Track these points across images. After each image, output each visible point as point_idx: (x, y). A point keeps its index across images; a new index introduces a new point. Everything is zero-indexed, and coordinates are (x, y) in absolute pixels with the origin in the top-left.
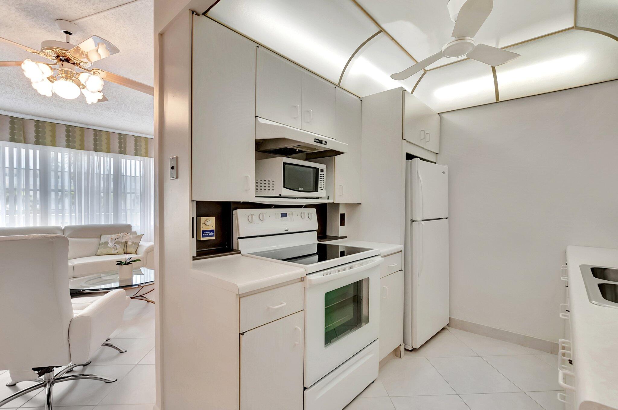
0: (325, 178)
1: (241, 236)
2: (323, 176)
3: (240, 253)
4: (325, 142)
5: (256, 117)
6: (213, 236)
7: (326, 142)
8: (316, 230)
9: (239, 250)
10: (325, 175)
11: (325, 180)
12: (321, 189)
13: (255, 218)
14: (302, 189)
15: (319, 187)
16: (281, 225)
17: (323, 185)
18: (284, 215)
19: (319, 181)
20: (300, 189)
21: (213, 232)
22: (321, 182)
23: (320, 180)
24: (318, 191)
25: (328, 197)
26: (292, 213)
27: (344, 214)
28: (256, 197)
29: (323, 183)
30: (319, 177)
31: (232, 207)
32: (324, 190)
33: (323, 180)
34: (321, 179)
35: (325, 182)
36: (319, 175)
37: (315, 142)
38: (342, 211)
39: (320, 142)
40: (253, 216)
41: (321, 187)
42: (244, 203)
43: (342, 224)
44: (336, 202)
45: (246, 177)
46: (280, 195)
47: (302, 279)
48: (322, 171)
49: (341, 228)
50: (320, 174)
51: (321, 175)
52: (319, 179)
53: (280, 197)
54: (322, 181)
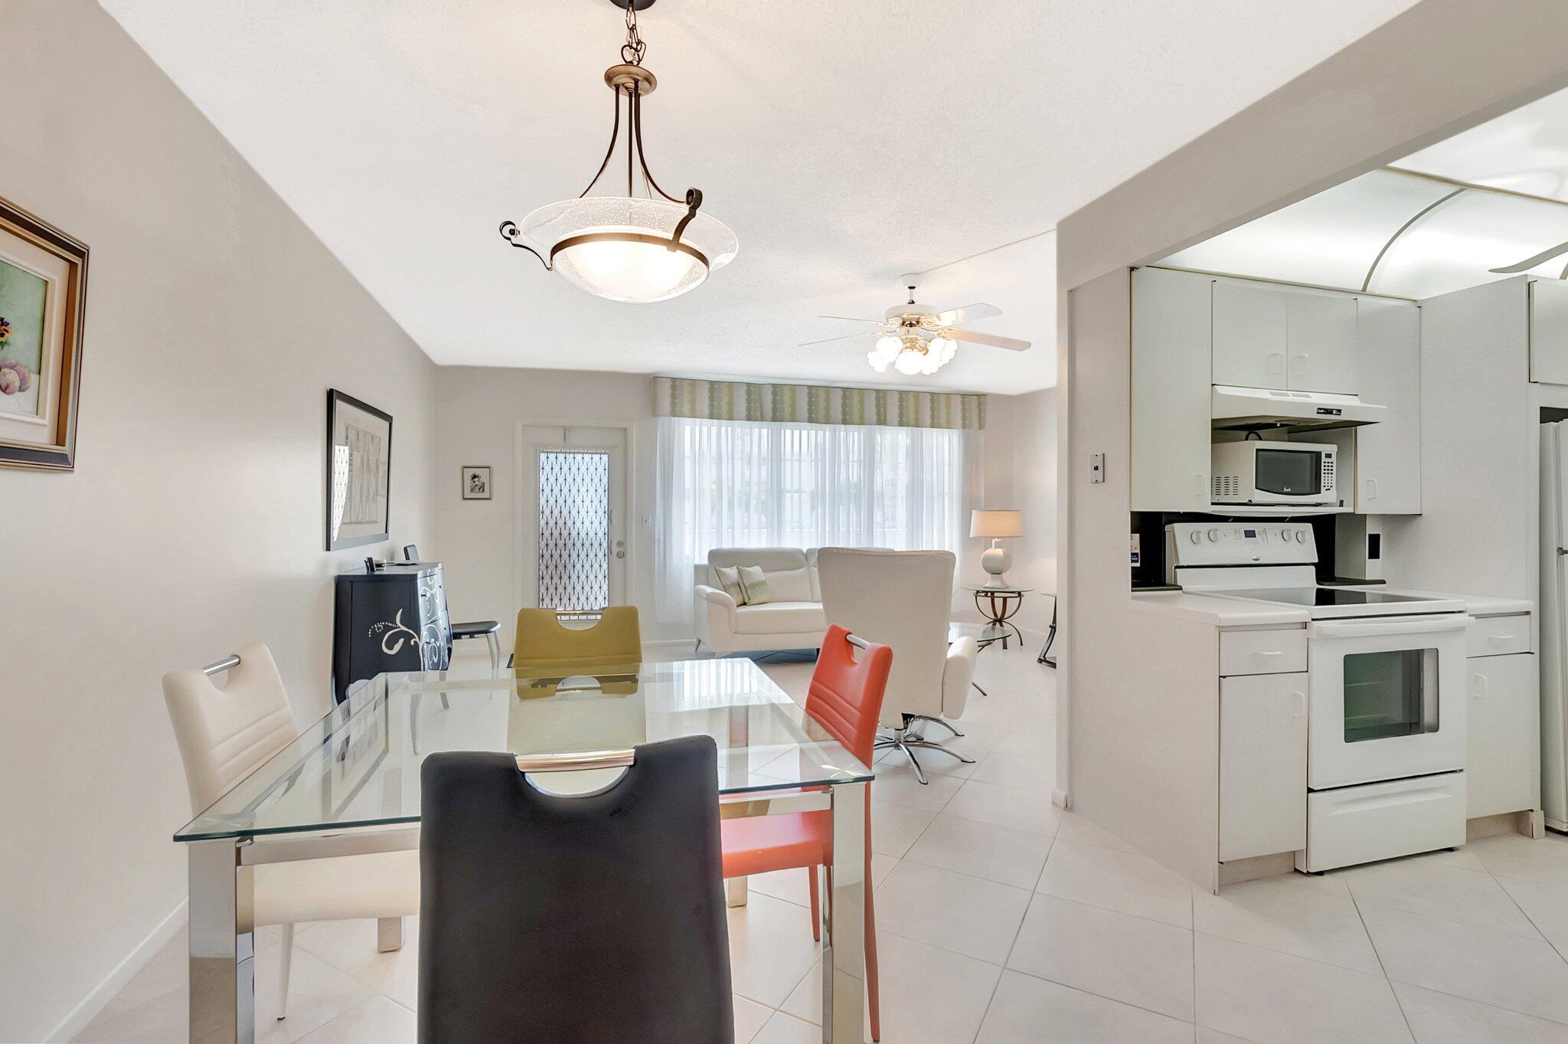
0: (1334, 468)
1: (1181, 564)
2: (1330, 464)
3: (1181, 589)
4: (1337, 410)
5: (1212, 385)
6: (1137, 561)
7: (1340, 411)
8: (1313, 564)
9: (1178, 584)
10: (1335, 463)
11: (1334, 472)
12: (1327, 488)
13: (1204, 537)
14: (1289, 490)
15: (1322, 484)
16: (1247, 550)
17: (1330, 482)
18: (1250, 534)
19: (1323, 475)
20: (1285, 490)
21: (1138, 557)
22: (1326, 475)
23: (1324, 473)
24: (1320, 493)
25: (1342, 502)
26: (1265, 531)
27: (1378, 536)
28: (1213, 504)
29: (1330, 479)
30: (1323, 468)
31: (1164, 520)
32: (1333, 491)
33: (1330, 472)
34: (1326, 472)
35: (1334, 476)
36: (1323, 464)
37: (1318, 413)
38: (1371, 529)
39: (1328, 412)
40: (1201, 535)
41: (1326, 484)
42: (1185, 514)
43: (1374, 553)
44: (1359, 511)
45: (1199, 476)
46: (1250, 501)
47: (1305, 625)
48: (1329, 456)
49: (1371, 563)
50: (1325, 462)
51: (1327, 464)
52: (1323, 471)
53: (1250, 504)
54: (1328, 473)
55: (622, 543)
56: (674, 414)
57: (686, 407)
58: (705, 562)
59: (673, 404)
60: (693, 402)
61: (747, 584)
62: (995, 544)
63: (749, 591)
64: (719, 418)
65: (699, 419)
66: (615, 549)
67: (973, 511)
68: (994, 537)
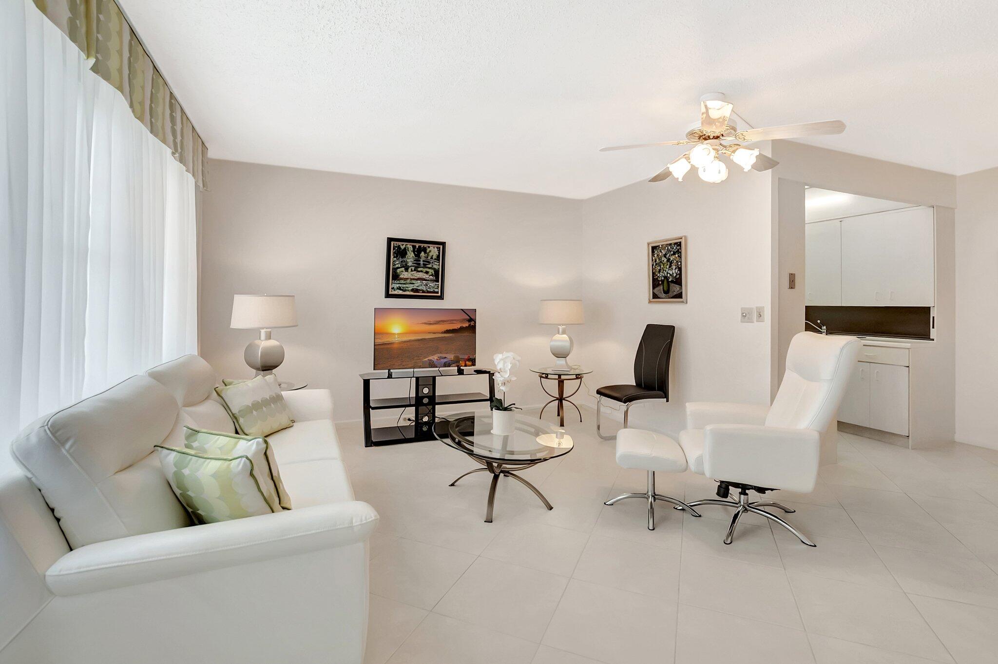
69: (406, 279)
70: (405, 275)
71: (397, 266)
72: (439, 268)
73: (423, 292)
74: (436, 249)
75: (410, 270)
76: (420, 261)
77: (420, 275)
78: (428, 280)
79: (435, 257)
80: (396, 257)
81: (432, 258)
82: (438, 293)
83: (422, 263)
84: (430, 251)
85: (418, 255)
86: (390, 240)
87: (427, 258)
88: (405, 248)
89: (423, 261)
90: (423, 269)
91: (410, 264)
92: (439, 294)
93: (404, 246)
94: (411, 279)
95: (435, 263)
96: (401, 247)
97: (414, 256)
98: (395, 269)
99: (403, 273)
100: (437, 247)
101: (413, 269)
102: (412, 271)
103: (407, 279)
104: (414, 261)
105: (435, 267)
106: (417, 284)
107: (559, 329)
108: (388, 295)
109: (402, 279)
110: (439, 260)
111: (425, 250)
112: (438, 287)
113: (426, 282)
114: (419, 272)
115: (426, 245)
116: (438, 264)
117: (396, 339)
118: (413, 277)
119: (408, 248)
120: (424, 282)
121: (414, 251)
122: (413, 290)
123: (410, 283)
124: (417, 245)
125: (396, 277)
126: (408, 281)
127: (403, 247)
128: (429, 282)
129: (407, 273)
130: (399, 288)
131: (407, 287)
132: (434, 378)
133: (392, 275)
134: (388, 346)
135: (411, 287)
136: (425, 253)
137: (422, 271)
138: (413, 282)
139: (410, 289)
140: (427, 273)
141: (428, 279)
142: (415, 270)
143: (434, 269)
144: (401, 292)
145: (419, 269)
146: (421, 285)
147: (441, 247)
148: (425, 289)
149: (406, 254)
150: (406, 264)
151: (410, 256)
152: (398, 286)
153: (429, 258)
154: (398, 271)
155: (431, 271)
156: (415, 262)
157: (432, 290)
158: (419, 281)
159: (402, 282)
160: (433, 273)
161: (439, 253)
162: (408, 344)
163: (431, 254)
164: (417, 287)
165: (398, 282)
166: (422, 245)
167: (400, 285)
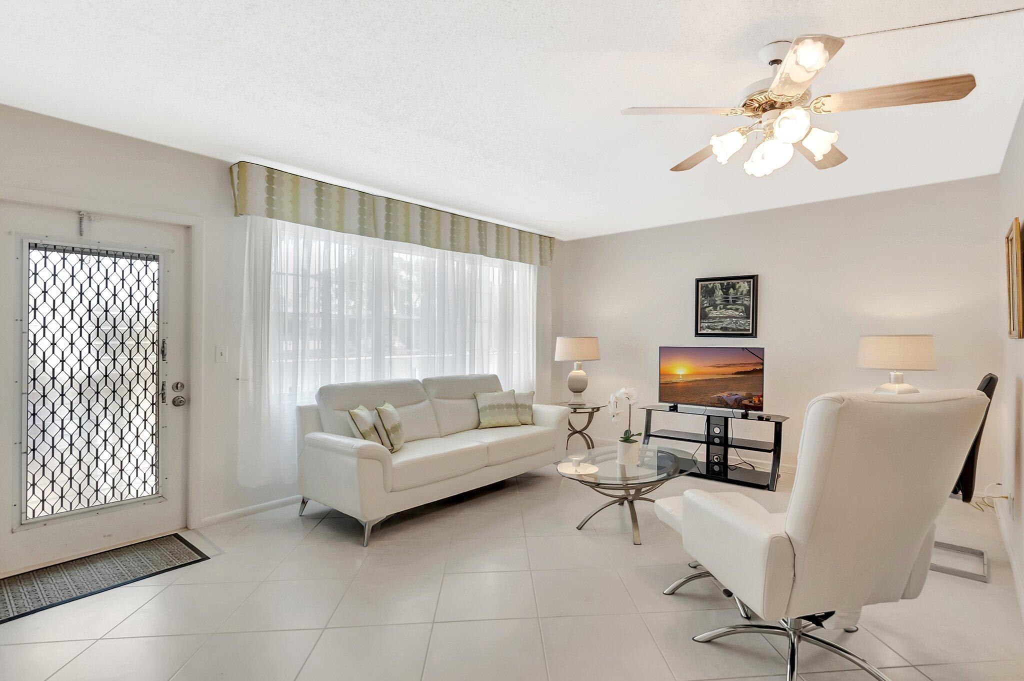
55: (183, 386)
56: (271, 214)
57: (287, 208)
58: (313, 402)
59: (270, 201)
60: (295, 202)
61: (388, 427)
62: (577, 366)
63: (392, 436)
64: (328, 227)
65: (303, 226)
66: (170, 395)
67: (558, 339)
68: (576, 361)
69: (714, 318)
70: (714, 314)
71: (705, 305)
72: (750, 304)
73: (733, 330)
74: (746, 284)
75: (718, 308)
76: (729, 298)
77: (730, 313)
78: (738, 318)
79: (744, 293)
80: (705, 297)
81: (742, 294)
82: (749, 330)
83: (731, 300)
84: (740, 287)
85: (726, 293)
86: (698, 281)
87: (737, 294)
88: (713, 286)
89: (732, 298)
90: (732, 306)
91: (718, 302)
92: (751, 332)
93: (712, 285)
94: (720, 318)
95: (746, 299)
96: (709, 286)
97: (722, 294)
98: (703, 309)
99: (712, 312)
100: (747, 282)
101: (722, 307)
102: (721, 309)
103: (716, 317)
104: (724, 298)
105: (746, 303)
106: (726, 323)
107: (890, 375)
108: (697, 334)
109: (711, 318)
110: (750, 295)
111: (733, 287)
112: (749, 324)
113: (736, 320)
114: (728, 309)
115: (734, 281)
116: (749, 299)
117: (681, 379)
118: (722, 315)
119: (716, 286)
120: (734, 319)
121: (722, 289)
122: (722, 329)
123: (720, 322)
124: (725, 282)
125: (705, 316)
126: (717, 320)
127: (710, 286)
128: (739, 319)
129: (716, 312)
130: (708, 327)
131: (716, 326)
132: (726, 419)
133: (700, 315)
134: (672, 385)
135: (720, 325)
136: (734, 289)
137: (731, 309)
138: (723, 320)
139: (719, 327)
140: (737, 310)
141: (738, 316)
142: (723, 308)
143: (745, 306)
144: (710, 331)
145: (729, 307)
146: (731, 323)
147: (752, 280)
148: (734, 327)
149: (714, 292)
150: (715, 303)
151: (719, 293)
152: (707, 325)
153: (739, 294)
154: (707, 310)
155: (741, 308)
156: (724, 300)
157: (742, 328)
158: (728, 319)
159: (711, 321)
160: (744, 309)
161: (750, 287)
162: (694, 383)
163: (740, 290)
164: (726, 325)
165: (707, 321)
166: (731, 282)
167: (710, 324)
